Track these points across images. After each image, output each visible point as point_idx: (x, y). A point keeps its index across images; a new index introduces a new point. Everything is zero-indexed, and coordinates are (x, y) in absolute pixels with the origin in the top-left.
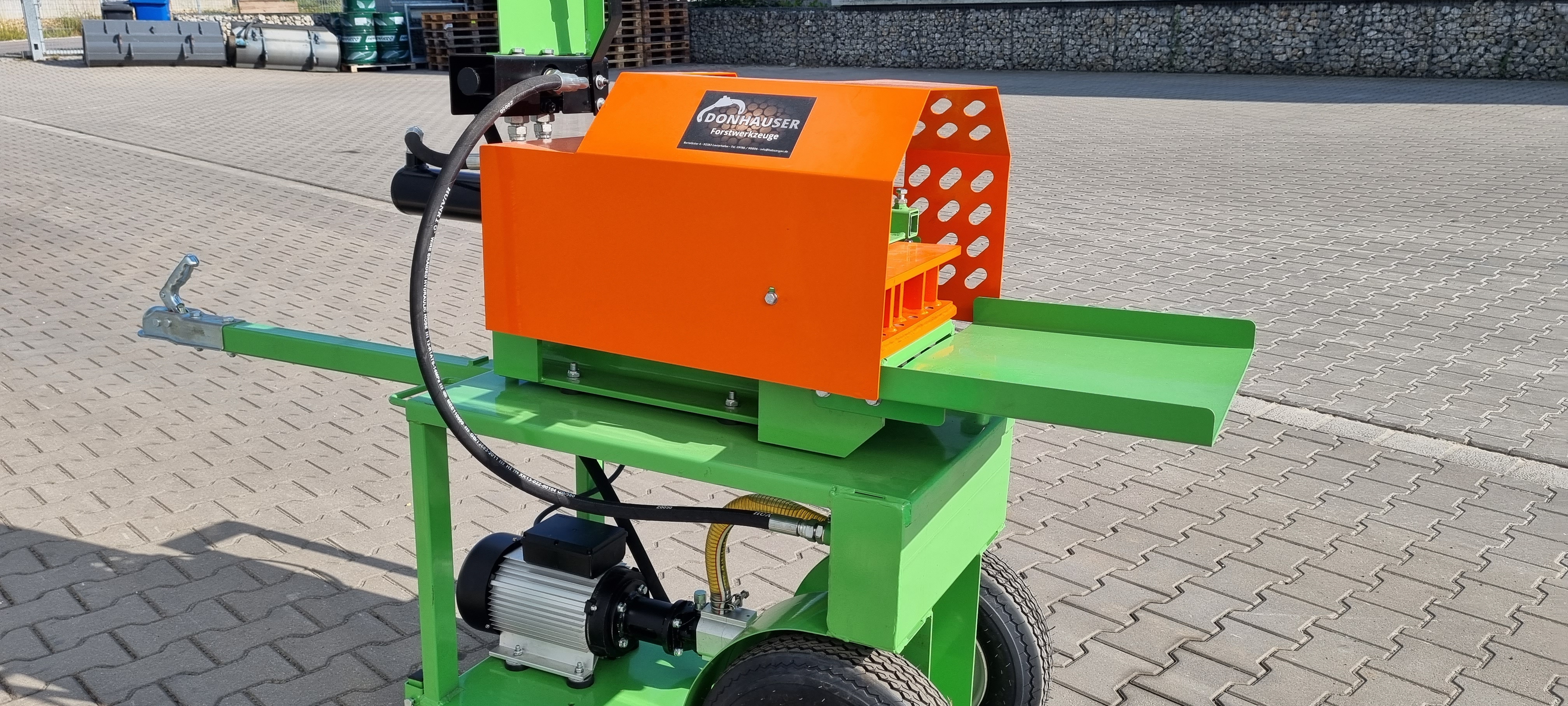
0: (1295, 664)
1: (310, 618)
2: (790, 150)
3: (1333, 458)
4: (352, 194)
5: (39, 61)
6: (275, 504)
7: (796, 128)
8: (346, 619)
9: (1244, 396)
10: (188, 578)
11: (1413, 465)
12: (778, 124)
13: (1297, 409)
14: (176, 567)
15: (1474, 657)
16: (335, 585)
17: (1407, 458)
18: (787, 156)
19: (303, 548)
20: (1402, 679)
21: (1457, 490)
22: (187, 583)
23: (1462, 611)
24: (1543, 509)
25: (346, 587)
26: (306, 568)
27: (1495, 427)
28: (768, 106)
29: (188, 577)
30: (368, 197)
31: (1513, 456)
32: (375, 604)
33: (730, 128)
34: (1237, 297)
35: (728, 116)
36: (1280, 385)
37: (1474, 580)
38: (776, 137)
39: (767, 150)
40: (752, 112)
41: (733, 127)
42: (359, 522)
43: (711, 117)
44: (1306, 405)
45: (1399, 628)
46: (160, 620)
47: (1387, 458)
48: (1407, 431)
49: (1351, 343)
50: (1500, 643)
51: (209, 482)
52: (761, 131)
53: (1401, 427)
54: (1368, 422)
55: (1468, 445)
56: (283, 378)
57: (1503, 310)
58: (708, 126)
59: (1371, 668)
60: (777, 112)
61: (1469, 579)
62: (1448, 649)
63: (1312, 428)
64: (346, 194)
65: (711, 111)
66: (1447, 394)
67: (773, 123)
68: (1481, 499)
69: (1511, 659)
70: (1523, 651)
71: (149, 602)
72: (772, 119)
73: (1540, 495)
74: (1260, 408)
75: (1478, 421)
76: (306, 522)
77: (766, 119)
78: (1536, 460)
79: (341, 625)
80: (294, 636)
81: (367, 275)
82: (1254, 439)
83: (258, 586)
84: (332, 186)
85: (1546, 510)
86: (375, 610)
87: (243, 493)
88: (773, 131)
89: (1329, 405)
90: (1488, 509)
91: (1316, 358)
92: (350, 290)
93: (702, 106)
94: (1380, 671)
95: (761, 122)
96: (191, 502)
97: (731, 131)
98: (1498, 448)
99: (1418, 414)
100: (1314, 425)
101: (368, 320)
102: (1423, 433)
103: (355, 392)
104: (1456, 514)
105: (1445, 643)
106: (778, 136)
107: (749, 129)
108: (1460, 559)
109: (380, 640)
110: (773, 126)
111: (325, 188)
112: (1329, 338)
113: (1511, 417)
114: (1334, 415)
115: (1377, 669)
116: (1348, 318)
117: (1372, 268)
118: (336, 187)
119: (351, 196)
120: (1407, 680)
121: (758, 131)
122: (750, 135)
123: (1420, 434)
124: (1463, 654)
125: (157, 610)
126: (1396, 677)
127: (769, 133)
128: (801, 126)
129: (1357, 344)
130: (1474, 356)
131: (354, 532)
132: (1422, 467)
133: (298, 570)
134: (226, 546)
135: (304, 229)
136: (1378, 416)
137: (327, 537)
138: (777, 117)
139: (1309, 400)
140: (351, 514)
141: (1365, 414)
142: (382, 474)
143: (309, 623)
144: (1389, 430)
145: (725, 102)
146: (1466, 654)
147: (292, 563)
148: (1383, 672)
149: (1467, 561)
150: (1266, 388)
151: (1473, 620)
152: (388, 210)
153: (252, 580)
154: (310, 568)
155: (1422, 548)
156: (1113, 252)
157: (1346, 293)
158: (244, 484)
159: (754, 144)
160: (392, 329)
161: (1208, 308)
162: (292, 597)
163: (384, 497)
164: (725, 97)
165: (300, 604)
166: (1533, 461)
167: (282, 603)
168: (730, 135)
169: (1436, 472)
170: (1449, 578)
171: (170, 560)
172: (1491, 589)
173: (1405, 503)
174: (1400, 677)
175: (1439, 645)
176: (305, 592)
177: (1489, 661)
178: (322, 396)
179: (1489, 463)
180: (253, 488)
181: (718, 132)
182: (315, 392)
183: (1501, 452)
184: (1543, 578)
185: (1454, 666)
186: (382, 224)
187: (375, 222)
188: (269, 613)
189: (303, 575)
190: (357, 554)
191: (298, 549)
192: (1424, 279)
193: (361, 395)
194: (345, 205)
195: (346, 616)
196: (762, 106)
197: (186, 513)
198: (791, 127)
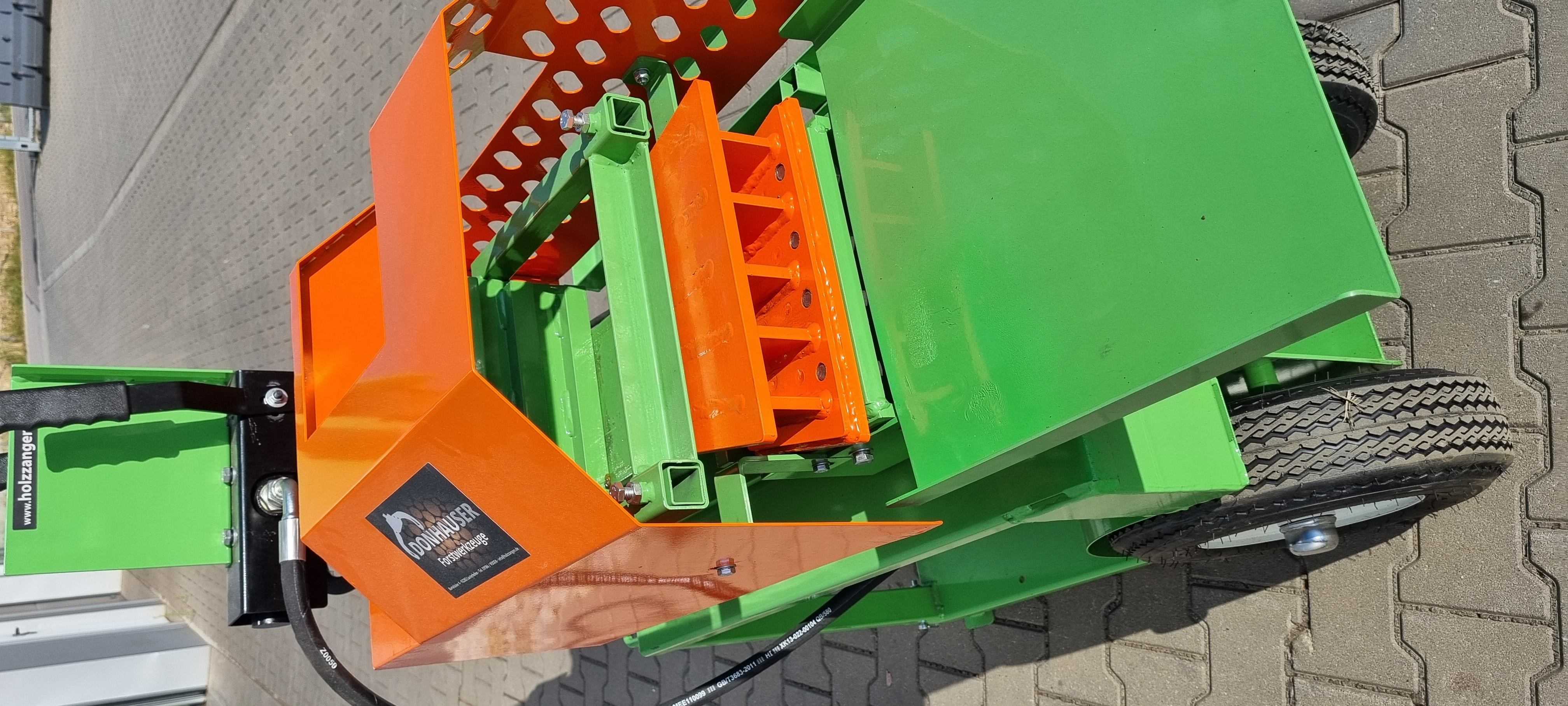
5: (41, 147)
12: (461, 520)
18: (525, 553)
33: (444, 550)
39: (503, 557)
40: (425, 519)
41: (444, 547)
43: (417, 548)
58: (432, 559)
65: (405, 540)
67: (457, 522)
88: (471, 530)
95: (449, 527)
97: (451, 553)
107: (457, 542)
110: (462, 525)
121: (464, 539)
122: (467, 548)
145: (394, 522)
159: (486, 557)
164: (385, 516)
168: (456, 558)
181: (447, 561)
196: (419, 508)
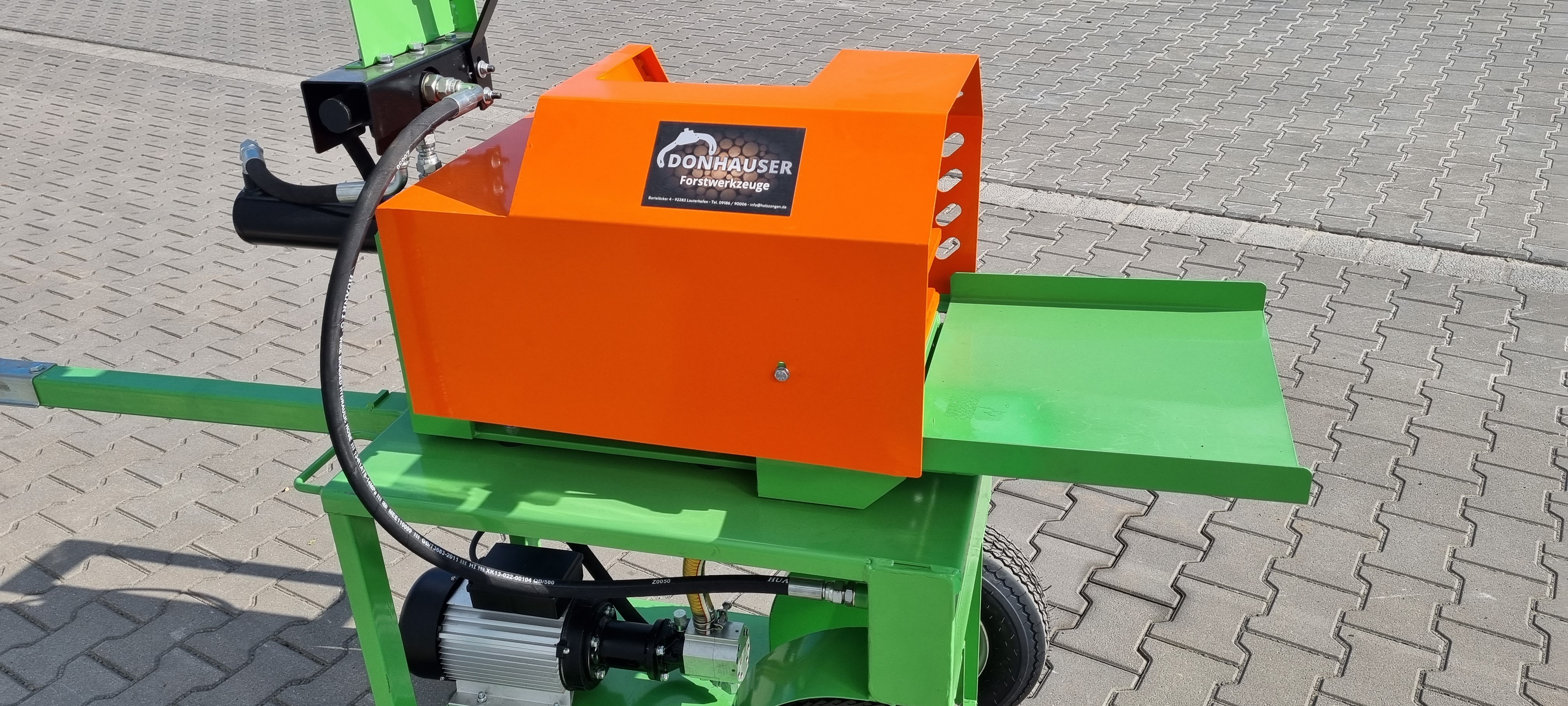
0: (1233, 528)
1: (208, 661)
2: (789, 205)
3: (1202, 265)
4: (61, 37)
6: (114, 506)
7: (789, 172)
8: (252, 653)
9: (1101, 199)
10: (43, 629)
11: (1277, 262)
12: (765, 169)
13: (1154, 208)
14: (24, 616)
15: (1387, 488)
16: (225, 610)
17: (1269, 254)
18: (786, 213)
19: (167, 564)
20: (1333, 527)
21: (1322, 287)
22: (45, 637)
23: (1363, 433)
24: (1402, 298)
25: (236, 610)
26: (180, 592)
27: (1339, 207)
28: (746, 143)
29: (43, 627)
30: (82, 41)
31: (1362, 237)
32: (278, 627)
33: (704, 175)
34: (1065, 76)
35: (698, 158)
36: (1132, 181)
37: (1364, 394)
38: (767, 186)
39: (759, 205)
40: (727, 151)
41: (707, 173)
42: (222, 515)
43: (675, 161)
44: (1162, 204)
45: (1313, 465)
46: (29, 696)
47: (1251, 258)
48: (1261, 222)
49: (1186, 120)
50: (1405, 467)
51: (24, 487)
52: (745, 177)
53: (1255, 219)
54: (1223, 216)
55: (1319, 230)
56: (64, 322)
57: (1315, 61)
58: (675, 173)
59: (1302, 519)
60: (760, 152)
61: (1359, 393)
62: (1363, 482)
63: (1173, 230)
64: (54, 39)
65: (674, 151)
66: (1287, 172)
67: (758, 167)
68: (1346, 294)
69: (1420, 484)
70: (1428, 472)
71: (7, 673)
72: (755, 161)
73: (1396, 281)
74: (1119, 212)
75: (1322, 200)
76: (159, 526)
77: (747, 160)
78: (1383, 240)
79: (247, 664)
80: (199, 689)
81: (117, 156)
82: (1123, 252)
83: (132, 626)
84: (32, 29)
85: (1405, 299)
86: (281, 636)
87: (71, 496)
88: (761, 177)
89: (1182, 201)
90: (1355, 305)
91: (1157, 143)
92: (105, 180)
93: (659, 145)
94: (1311, 520)
95: (742, 166)
96: (11, 520)
97: (706, 180)
98: (1347, 231)
99: (1267, 200)
100: (1175, 226)
101: (141, 223)
102: (1277, 222)
103: (158, 329)
104: (1328, 316)
105: (1358, 475)
106: (768, 185)
107: (729, 177)
108: (1346, 371)
109: (299, 676)
110: (759, 171)
111: (25, 32)
112: (1164, 117)
113: (1351, 192)
114: (1190, 212)
115: (1308, 519)
116: (1176, 89)
117: (1183, 24)
118: (39, 31)
119: (61, 40)
120: (1337, 527)
121: (741, 178)
122: (732, 185)
123: (1274, 223)
124: (1376, 485)
125: (21, 681)
126: (1327, 525)
127: (757, 181)
128: (794, 169)
129: (1191, 121)
130: (1301, 122)
131: (221, 530)
132: (1285, 263)
133: (171, 596)
134: (75, 578)
135: (19, 97)
136: (1233, 208)
137: (191, 542)
138: (761, 158)
139: (1164, 197)
140: (210, 505)
141: (1217, 207)
142: (228, 442)
143: (208, 668)
144: (1243, 222)
145: (687, 137)
146: (1379, 486)
147: (162, 587)
148: (1314, 521)
149: (1352, 372)
150: (1120, 187)
151: (1375, 442)
152: (114, 56)
153: (123, 620)
154: (185, 589)
155: (1309, 363)
156: (931, 32)
157: (1167, 58)
158: (67, 483)
159: (739, 197)
160: (174, 232)
161: (1041, 93)
162: (177, 635)
163: (239, 474)
164: (686, 130)
165: (190, 643)
166: (1381, 241)
167: (168, 646)
168: (706, 185)
169: (1299, 268)
170: (1342, 395)
171: (14, 608)
172: (1381, 403)
173: (1280, 310)
174: (1330, 525)
175: (1354, 479)
176: (190, 625)
177: (1402, 491)
178: (120, 341)
179: (1343, 250)
180: (81, 487)
181: (690, 182)
182: (110, 337)
183: (1350, 235)
184: (1423, 380)
185: (1373, 503)
186: (111, 78)
187: (102, 76)
188: (158, 661)
189: (181, 602)
190: (235, 561)
191: (162, 566)
192: (1234, 32)
193: (166, 332)
194: (58, 55)
195: (250, 651)
196: (737, 143)
197: (10, 536)
198: (782, 172)
